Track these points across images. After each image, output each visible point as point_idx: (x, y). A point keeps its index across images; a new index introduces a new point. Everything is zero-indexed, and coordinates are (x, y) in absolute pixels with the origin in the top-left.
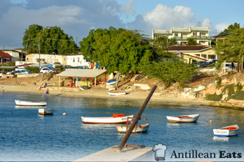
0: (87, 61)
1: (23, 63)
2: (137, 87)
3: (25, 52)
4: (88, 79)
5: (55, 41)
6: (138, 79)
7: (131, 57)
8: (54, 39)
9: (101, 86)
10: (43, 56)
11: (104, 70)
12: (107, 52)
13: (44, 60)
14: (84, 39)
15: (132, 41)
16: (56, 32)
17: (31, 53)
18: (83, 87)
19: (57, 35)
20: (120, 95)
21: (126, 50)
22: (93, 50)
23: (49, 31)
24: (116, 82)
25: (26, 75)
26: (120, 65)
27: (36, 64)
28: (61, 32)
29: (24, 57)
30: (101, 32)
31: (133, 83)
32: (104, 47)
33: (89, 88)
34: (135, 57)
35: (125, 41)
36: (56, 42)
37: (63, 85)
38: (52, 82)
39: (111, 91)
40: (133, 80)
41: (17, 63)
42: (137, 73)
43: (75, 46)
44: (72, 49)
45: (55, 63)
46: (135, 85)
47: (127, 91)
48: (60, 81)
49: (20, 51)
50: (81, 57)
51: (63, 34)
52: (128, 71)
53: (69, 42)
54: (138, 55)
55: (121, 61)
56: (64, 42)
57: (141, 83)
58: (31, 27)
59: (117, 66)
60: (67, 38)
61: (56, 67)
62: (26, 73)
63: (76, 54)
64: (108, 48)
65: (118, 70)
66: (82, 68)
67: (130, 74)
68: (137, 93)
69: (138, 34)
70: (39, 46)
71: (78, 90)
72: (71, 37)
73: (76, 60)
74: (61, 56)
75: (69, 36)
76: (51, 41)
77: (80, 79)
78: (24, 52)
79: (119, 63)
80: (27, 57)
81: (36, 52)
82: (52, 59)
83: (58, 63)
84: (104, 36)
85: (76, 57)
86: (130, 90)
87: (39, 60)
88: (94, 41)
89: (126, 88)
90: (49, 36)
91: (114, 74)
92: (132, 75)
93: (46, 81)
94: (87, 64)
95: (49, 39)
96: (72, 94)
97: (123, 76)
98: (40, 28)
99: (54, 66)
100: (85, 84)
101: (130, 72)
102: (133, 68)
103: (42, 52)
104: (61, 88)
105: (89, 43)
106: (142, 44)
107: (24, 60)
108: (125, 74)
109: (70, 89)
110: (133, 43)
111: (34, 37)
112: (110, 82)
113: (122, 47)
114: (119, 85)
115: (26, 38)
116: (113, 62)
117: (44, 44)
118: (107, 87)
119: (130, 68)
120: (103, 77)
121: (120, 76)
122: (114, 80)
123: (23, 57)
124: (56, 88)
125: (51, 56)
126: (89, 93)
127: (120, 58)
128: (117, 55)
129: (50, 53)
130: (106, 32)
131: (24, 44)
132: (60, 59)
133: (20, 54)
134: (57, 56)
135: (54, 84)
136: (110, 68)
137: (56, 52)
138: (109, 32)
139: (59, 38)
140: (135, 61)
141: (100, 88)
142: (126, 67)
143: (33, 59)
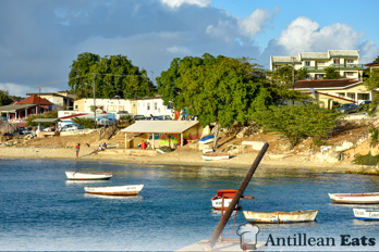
0: (169, 108)
1: (70, 113)
2: (246, 147)
3: (73, 97)
4: (170, 136)
5: (119, 78)
6: (248, 134)
7: (237, 100)
8: (118, 75)
9: (191, 145)
10: (100, 102)
11: (195, 122)
12: (198, 92)
13: (102, 108)
14: (164, 74)
15: (238, 75)
16: (120, 64)
17: (82, 97)
18: (162, 148)
19: (121, 69)
20: (220, 159)
21: (228, 88)
22: (178, 90)
23: (109, 62)
24: (214, 140)
25: (73, 131)
26: (219, 112)
27: (90, 114)
28: (128, 63)
29: (72, 104)
30: (189, 62)
31: (241, 140)
32: (193, 85)
33: (173, 150)
34: (242, 100)
35: (226, 74)
36: (121, 79)
37: (131, 146)
38: (114, 141)
39: (207, 154)
40: (240, 135)
41: (61, 114)
42: (246, 125)
43: (151, 85)
44: (145, 90)
45: (120, 112)
46: (244, 143)
47: (231, 152)
48: (127, 141)
49: (65, 95)
50: (160, 102)
51: (131, 66)
52: (232, 122)
53: (140, 79)
54: (247, 96)
55: (220, 106)
56: (133, 78)
57: (253, 140)
58: (81, 57)
59: (216, 113)
60: (137, 73)
61: (121, 118)
62: (74, 128)
63: (152, 97)
64: (201, 85)
65: (217, 120)
66: (160, 118)
67: (235, 126)
68: (246, 155)
69: (248, 64)
70: (94, 85)
71: (154, 154)
72: (144, 72)
73: (152, 107)
74: (128, 101)
75: (140, 70)
76: (113, 77)
77: (157, 136)
78: (71, 96)
79: (217, 110)
80: (75, 103)
81: (89, 96)
82: (114, 106)
83: (124, 112)
84: (194, 67)
85: (151, 102)
86: (236, 151)
87: (94, 108)
88: (179, 76)
89: (229, 149)
90: (109, 71)
91: (211, 127)
92: (239, 127)
93: (105, 141)
94: (169, 112)
95: (110, 75)
96: (145, 160)
97: (225, 130)
98: (95, 58)
99: (118, 117)
100: (165, 143)
101: (236, 123)
102: (240, 117)
103: (99, 95)
104: (129, 151)
105: (171, 78)
106: (253, 79)
107: (72, 109)
108: (227, 126)
109: (142, 151)
110: (240, 78)
111: (87, 71)
112: (204, 139)
113: (222, 85)
114: (219, 143)
115: (73, 74)
116: (209, 108)
117: (101, 83)
118: (200, 148)
119: (235, 116)
120: (194, 133)
121: (219, 130)
122: (211, 136)
123: (69, 103)
124: (121, 151)
125: (112, 101)
126: (171, 158)
127: (220, 102)
128: (215, 96)
129: (111, 96)
130: (198, 62)
131: (71, 83)
132: (126, 105)
133: (65, 99)
134: (122, 101)
135: (118, 145)
136: (204, 117)
137: (121, 95)
138: (201, 62)
139: (126, 72)
140: (244, 106)
141: (190, 150)
142: (228, 115)
143: (84, 107)
